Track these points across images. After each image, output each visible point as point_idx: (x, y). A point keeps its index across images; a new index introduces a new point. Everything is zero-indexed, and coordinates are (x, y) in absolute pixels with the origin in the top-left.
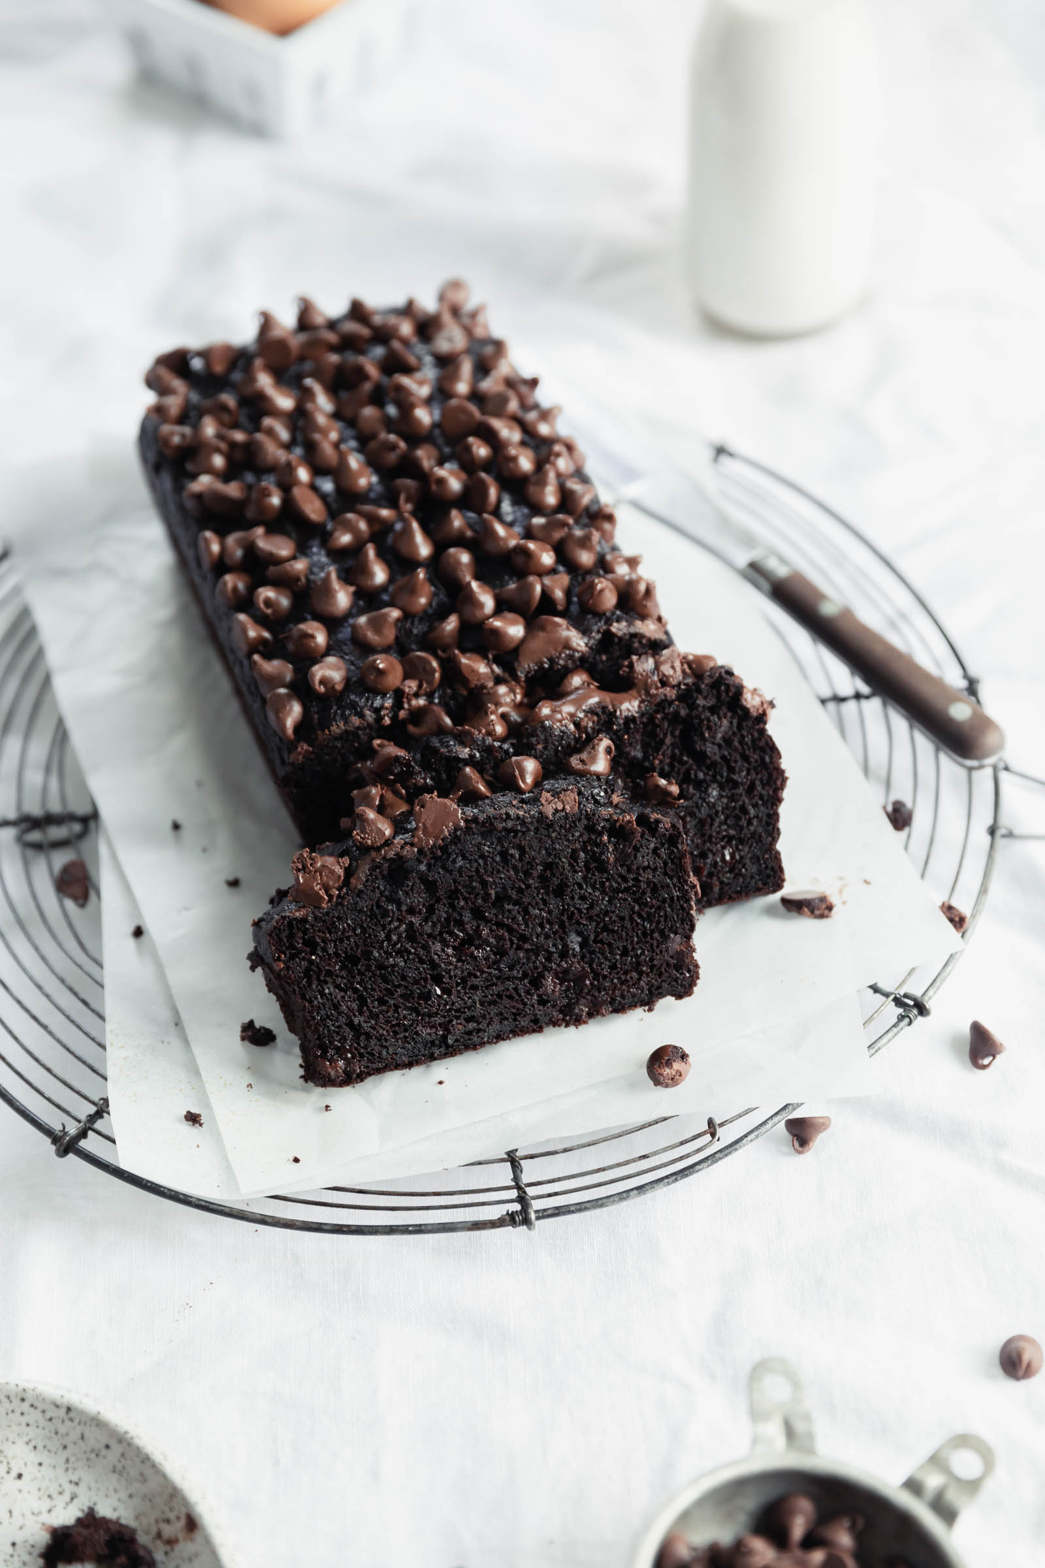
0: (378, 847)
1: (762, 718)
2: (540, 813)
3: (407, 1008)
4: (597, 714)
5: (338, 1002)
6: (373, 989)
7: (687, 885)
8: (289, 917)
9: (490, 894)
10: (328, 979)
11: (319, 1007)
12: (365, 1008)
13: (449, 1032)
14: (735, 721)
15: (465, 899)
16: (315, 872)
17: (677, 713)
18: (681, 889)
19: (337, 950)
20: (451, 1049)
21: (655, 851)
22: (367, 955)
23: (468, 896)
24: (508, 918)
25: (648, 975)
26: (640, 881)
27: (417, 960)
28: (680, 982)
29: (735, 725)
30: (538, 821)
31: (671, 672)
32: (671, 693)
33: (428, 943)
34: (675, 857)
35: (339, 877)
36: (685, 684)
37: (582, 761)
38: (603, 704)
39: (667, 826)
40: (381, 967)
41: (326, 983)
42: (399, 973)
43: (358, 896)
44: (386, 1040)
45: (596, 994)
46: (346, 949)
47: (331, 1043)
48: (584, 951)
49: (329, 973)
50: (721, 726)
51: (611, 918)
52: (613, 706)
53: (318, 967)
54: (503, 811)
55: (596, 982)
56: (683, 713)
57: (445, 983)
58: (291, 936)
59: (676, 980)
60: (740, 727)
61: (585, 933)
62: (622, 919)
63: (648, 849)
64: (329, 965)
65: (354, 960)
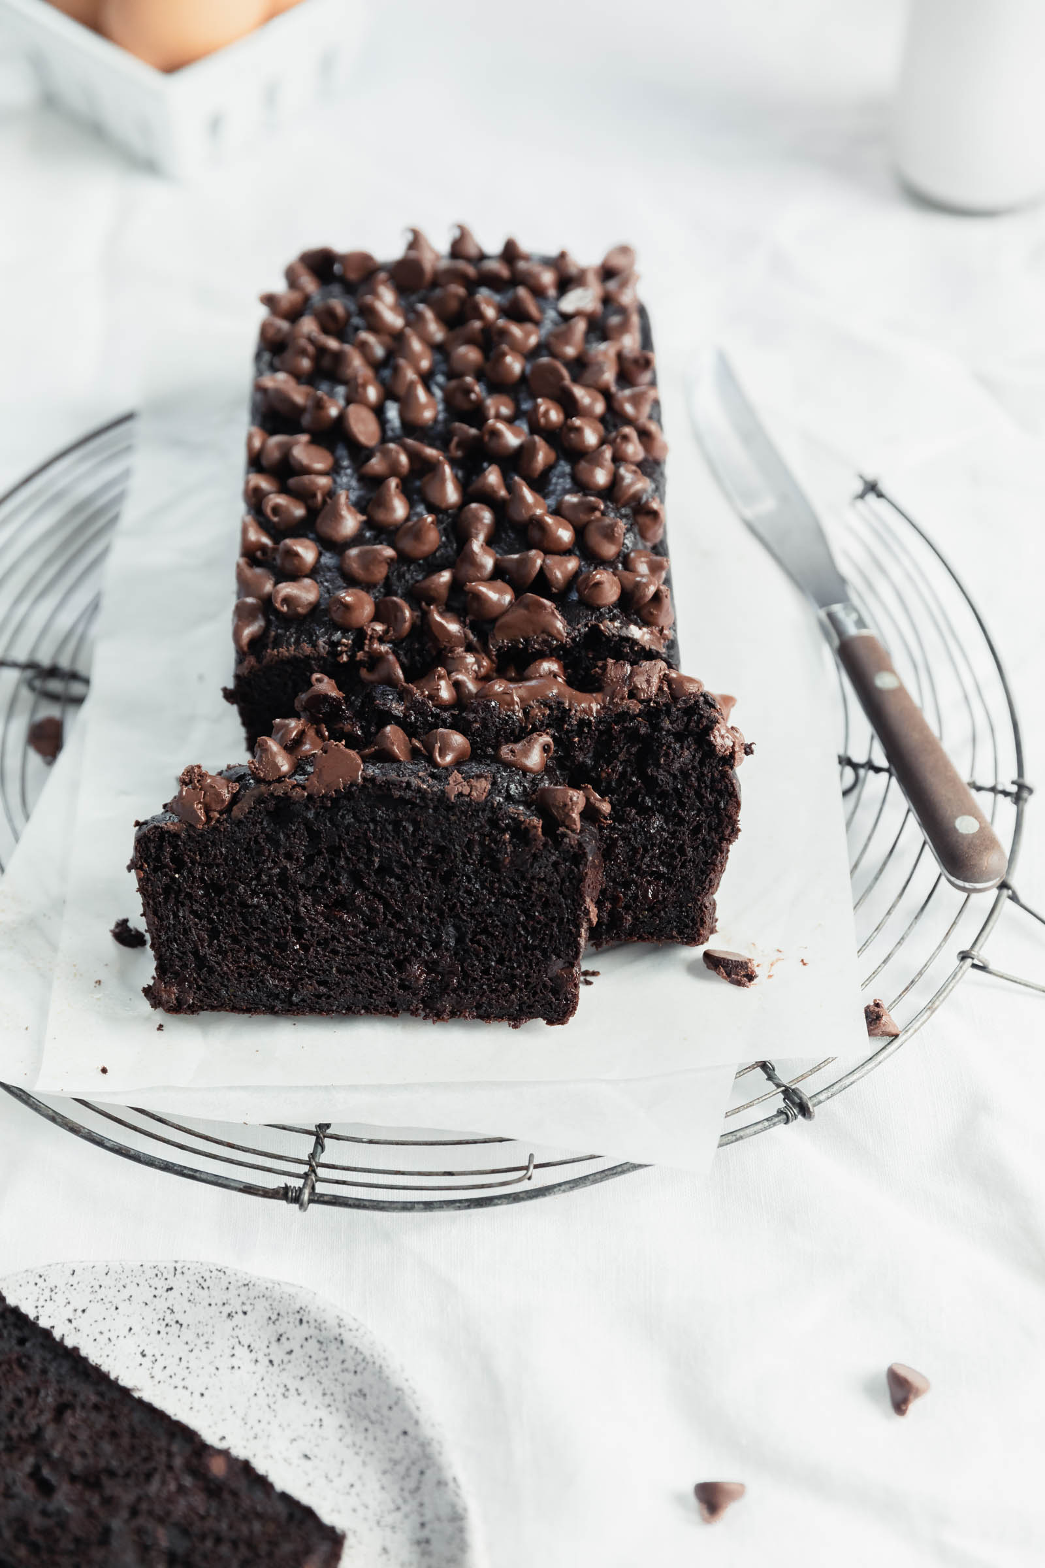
0: (269, 781)
1: (729, 760)
2: (443, 792)
3: (260, 954)
4: (550, 708)
5: (190, 928)
6: (229, 925)
7: (580, 910)
8: (162, 828)
9: (373, 862)
10: (187, 902)
11: (169, 928)
12: (215, 941)
13: (297, 990)
14: (698, 756)
15: (347, 859)
16: (201, 789)
17: (636, 729)
18: (573, 913)
19: (203, 874)
20: (295, 1008)
21: (555, 864)
22: (233, 888)
23: (350, 856)
24: (386, 891)
25: (521, 990)
26: (532, 892)
27: (282, 907)
28: (553, 1007)
29: (698, 759)
30: (439, 800)
31: (645, 686)
32: (635, 707)
33: (297, 893)
34: (573, 878)
35: (223, 801)
36: (655, 702)
37: (512, 751)
38: (560, 699)
39: (572, 843)
40: (243, 904)
41: (183, 905)
42: (260, 916)
43: (238, 825)
44: (228, 980)
45: (462, 994)
46: (213, 876)
47: (172, 966)
48: (458, 947)
49: (189, 896)
50: (680, 757)
51: (493, 921)
52: (570, 704)
53: (179, 886)
54: (406, 779)
55: (464, 983)
56: (643, 731)
57: (305, 939)
58: (160, 848)
59: (550, 1004)
60: (702, 763)
61: (463, 929)
62: (505, 925)
63: (547, 860)
64: (191, 888)
65: (219, 890)
